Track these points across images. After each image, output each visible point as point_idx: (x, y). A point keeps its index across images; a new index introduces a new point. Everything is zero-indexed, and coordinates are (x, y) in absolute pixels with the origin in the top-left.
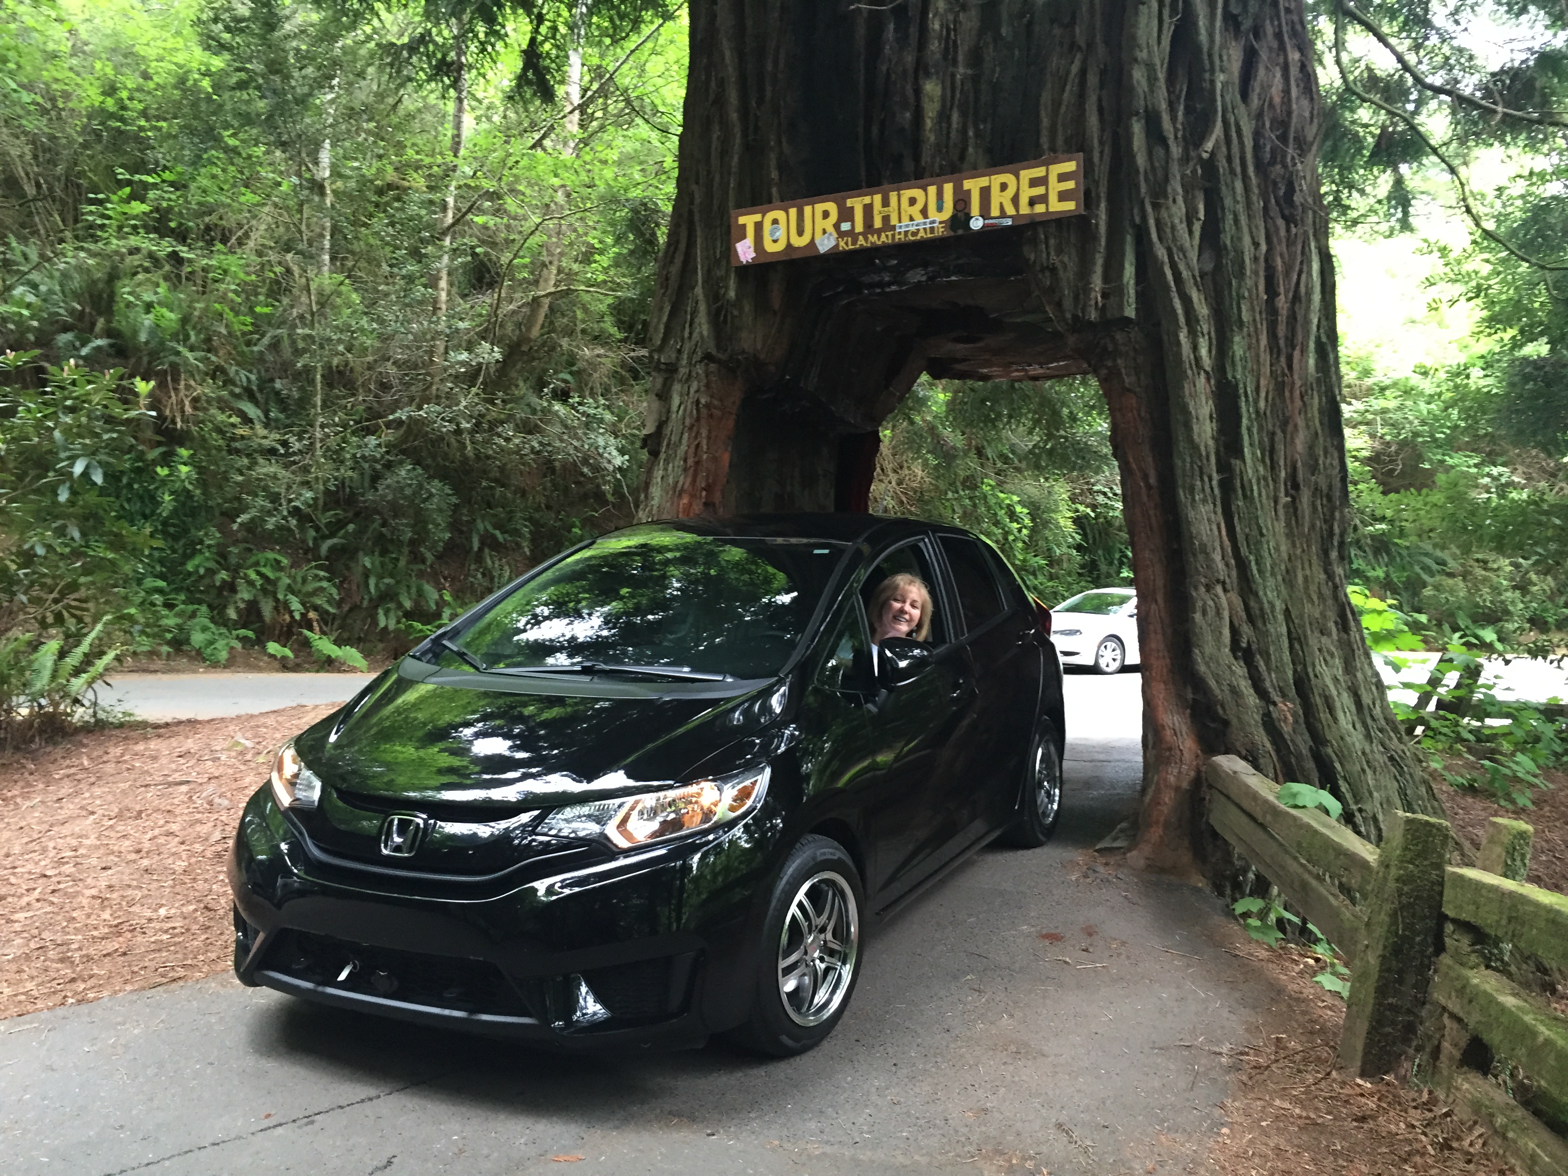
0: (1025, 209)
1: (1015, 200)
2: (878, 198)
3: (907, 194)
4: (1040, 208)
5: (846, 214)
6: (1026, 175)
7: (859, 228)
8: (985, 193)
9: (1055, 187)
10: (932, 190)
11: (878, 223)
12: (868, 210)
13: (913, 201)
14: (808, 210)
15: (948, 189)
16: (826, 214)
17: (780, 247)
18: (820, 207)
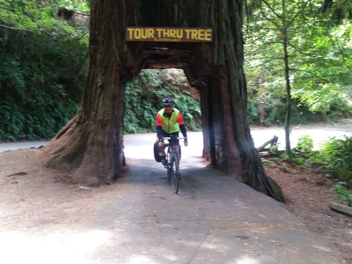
0: (199, 38)
1: (197, 36)
2: (164, 30)
3: (172, 30)
4: (203, 39)
5: (156, 32)
6: (200, 31)
7: (159, 36)
8: (190, 33)
9: (206, 35)
10: (178, 30)
11: (164, 36)
12: (162, 32)
14: (146, 30)
15: (182, 31)
17: (139, 38)
18: (150, 30)
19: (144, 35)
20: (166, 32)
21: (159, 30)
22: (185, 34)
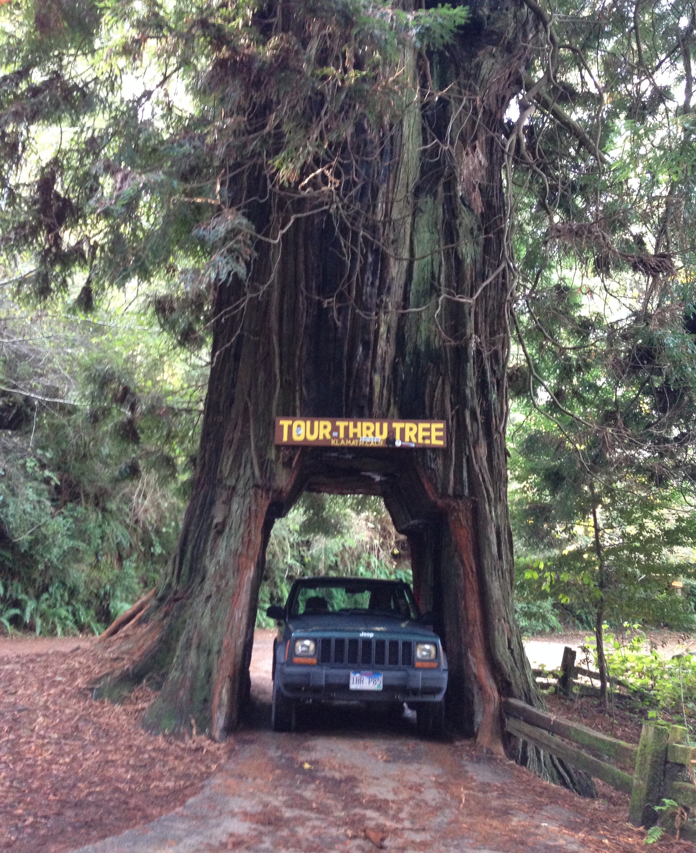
0: (420, 441)
1: (416, 436)
2: (351, 424)
3: (365, 424)
4: (427, 442)
5: (335, 429)
6: (422, 426)
7: (342, 435)
8: (403, 431)
9: (434, 434)
10: (378, 425)
11: (351, 435)
12: (347, 429)
13: (368, 428)
14: (316, 423)
15: (385, 425)
16: (325, 427)
17: (301, 438)
18: (323, 423)
19: (312, 432)
20: (355, 426)
21: (341, 424)
22: (392, 431)
